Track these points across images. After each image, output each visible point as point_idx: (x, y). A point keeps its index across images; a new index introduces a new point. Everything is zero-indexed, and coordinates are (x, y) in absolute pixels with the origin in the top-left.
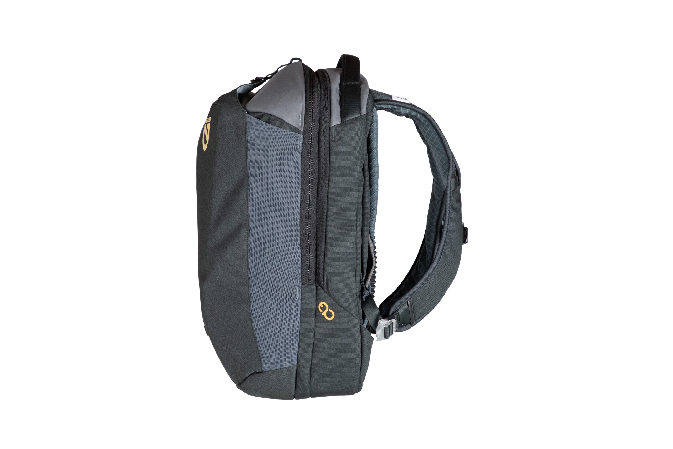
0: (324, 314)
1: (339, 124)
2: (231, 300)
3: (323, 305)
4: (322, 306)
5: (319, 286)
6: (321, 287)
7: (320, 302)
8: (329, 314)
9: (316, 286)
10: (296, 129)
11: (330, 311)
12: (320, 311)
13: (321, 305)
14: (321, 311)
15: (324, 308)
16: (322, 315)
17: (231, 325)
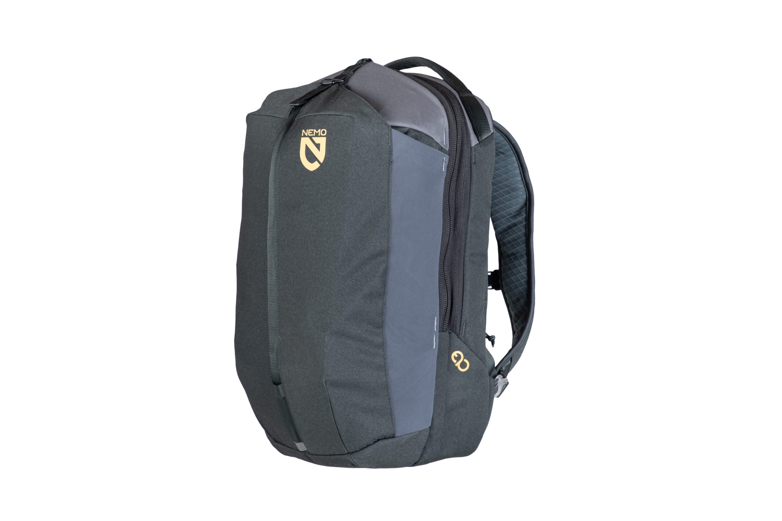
0: (458, 365)
1: (478, 144)
2: (363, 353)
3: (458, 354)
4: (456, 356)
5: (452, 332)
6: (455, 333)
7: (454, 351)
8: (463, 365)
9: (450, 333)
10: (443, 149)
11: (466, 361)
12: (453, 362)
13: (455, 354)
14: (455, 361)
15: (458, 358)
16: (455, 366)
17: (360, 384)
